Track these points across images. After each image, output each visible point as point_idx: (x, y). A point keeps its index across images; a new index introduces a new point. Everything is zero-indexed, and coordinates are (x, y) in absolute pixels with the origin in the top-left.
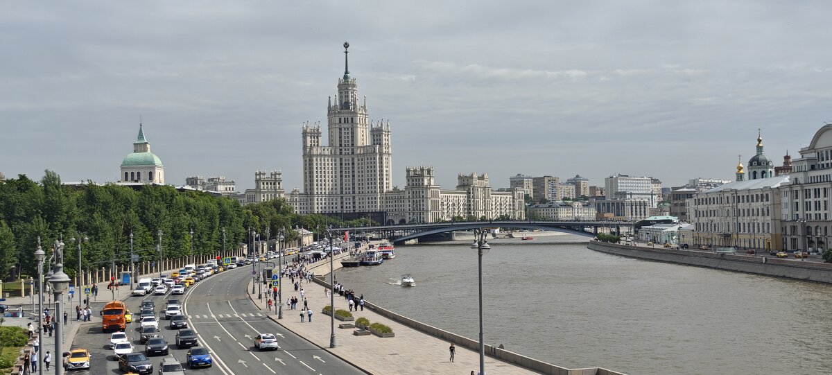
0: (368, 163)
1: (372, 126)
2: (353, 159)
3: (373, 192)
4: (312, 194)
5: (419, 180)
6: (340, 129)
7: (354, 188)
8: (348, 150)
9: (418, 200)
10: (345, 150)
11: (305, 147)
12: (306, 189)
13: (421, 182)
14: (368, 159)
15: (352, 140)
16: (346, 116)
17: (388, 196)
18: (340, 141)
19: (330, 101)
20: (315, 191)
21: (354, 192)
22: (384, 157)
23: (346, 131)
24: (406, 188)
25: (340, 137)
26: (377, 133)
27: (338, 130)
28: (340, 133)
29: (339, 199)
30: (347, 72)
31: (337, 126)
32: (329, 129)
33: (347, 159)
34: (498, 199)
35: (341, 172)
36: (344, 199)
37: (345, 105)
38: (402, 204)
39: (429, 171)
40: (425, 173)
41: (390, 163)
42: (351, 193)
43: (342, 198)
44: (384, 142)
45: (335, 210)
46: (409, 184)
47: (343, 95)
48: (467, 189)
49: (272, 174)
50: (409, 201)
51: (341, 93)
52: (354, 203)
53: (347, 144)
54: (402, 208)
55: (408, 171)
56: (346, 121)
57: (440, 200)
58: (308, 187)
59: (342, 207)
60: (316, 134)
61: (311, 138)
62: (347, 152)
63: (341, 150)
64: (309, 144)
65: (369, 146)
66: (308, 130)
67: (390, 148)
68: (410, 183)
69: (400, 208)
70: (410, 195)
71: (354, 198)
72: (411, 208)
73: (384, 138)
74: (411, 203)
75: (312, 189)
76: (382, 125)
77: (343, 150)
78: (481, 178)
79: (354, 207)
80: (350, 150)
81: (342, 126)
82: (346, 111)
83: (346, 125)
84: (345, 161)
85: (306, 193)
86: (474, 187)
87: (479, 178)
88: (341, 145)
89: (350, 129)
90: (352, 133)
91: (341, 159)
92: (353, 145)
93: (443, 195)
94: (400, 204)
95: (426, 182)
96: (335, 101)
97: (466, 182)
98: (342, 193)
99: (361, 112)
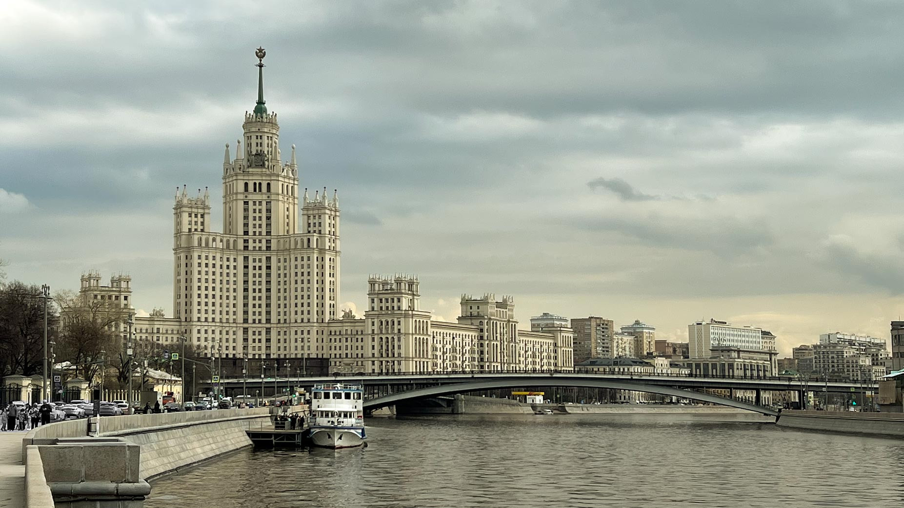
0: (296, 267)
1: (305, 198)
2: (268, 259)
3: (306, 320)
4: (188, 320)
5: (393, 300)
6: (246, 203)
7: (268, 313)
8: (260, 241)
9: (390, 337)
10: (254, 241)
11: (178, 234)
12: (177, 312)
13: (395, 304)
14: (296, 259)
15: (269, 225)
16: (257, 179)
17: (333, 329)
18: (246, 225)
19: (227, 152)
20: (195, 316)
21: (268, 321)
22: (327, 258)
23: (257, 207)
24: (367, 315)
25: (246, 217)
26: (316, 212)
27: (241, 204)
28: (246, 210)
29: (240, 333)
30: (261, 102)
31: (241, 197)
32: (225, 203)
33: (257, 258)
34: (530, 346)
35: (246, 282)
36: (250, 332)
37: (258, 160)
38: (359, 344)
39: (411, 284)
40: (404, 287)
41: (338, 269)
42: (264, 321)
43: (246, 331)
44: (328, 229)
45: (231, 353)
46: (373, 309)
47: (254, 141)
48: (477, 322)
49: (113, 281)
50: (373, 340)
51: (249, 138)
52: (268, 340)
53: (257, 230)
54: (360, 352)
55: (372, 283)
56: (257, 188)
57: (430, 339)
58: (183, 308)
59: (245, 348)
60: (200, 209)
61: (190, 216)
62: (258, 245)
63: (246, 241)
64: (185, 229)
65: (299, 235)
66: (185, 201)
67: (338, 242)
68: (376, 305)
69: (355, 352)
70: (376, 328)
71: (268, 331)
72: (376, 352)
73: (328, 221)
74: (376, 344)
75: (188, 311)
76: (324, 197)
77: (251, 241)
78: (502, 305)
79: (268, 348)
80: (264, 241)
81: (250, 197)
82: (259, 170)
83: (257, 197)
84: (254, 260)
85: (178, 319)
86: (490, 319)
87: (499, 305)
88: (246, 233)
89: (264, 203)
90: (269, 211)
91: (246, 259)
92: (269, 233)
93: (435, 330)
94: (355, 344)
95: (405, 305)
96: (239, 154)
97: (475, 311)
98: (246, 321)
99: (285, 173)
